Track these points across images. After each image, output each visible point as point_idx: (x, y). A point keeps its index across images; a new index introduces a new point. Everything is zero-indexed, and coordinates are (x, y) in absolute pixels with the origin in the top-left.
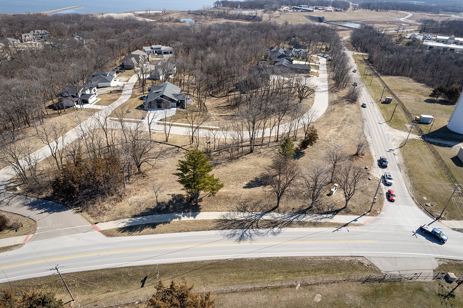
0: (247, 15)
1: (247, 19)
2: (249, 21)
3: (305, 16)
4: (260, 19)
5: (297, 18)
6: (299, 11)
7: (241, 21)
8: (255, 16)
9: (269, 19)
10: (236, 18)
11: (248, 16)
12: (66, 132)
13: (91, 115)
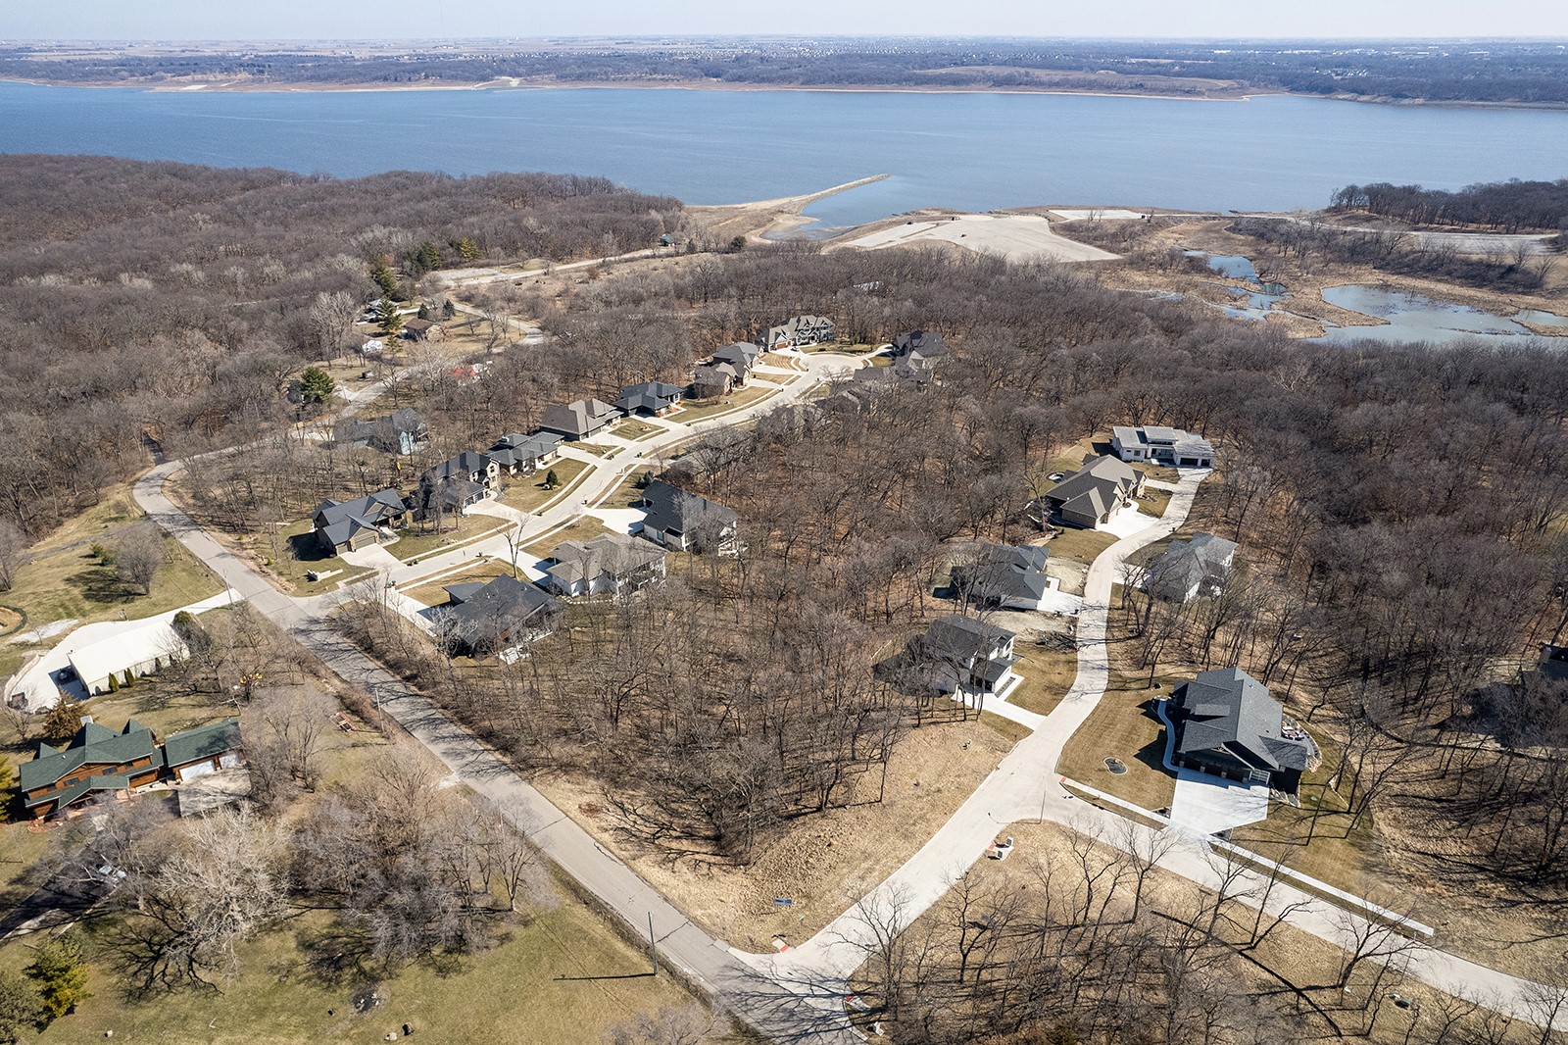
0: (1474, 258)
1: (1474, 277)
4: (1532, 282)
7: (1446, 282)
8: (1511, 269)
11: (1480, 263)
12: (949, 811)
13: (1005, 751)
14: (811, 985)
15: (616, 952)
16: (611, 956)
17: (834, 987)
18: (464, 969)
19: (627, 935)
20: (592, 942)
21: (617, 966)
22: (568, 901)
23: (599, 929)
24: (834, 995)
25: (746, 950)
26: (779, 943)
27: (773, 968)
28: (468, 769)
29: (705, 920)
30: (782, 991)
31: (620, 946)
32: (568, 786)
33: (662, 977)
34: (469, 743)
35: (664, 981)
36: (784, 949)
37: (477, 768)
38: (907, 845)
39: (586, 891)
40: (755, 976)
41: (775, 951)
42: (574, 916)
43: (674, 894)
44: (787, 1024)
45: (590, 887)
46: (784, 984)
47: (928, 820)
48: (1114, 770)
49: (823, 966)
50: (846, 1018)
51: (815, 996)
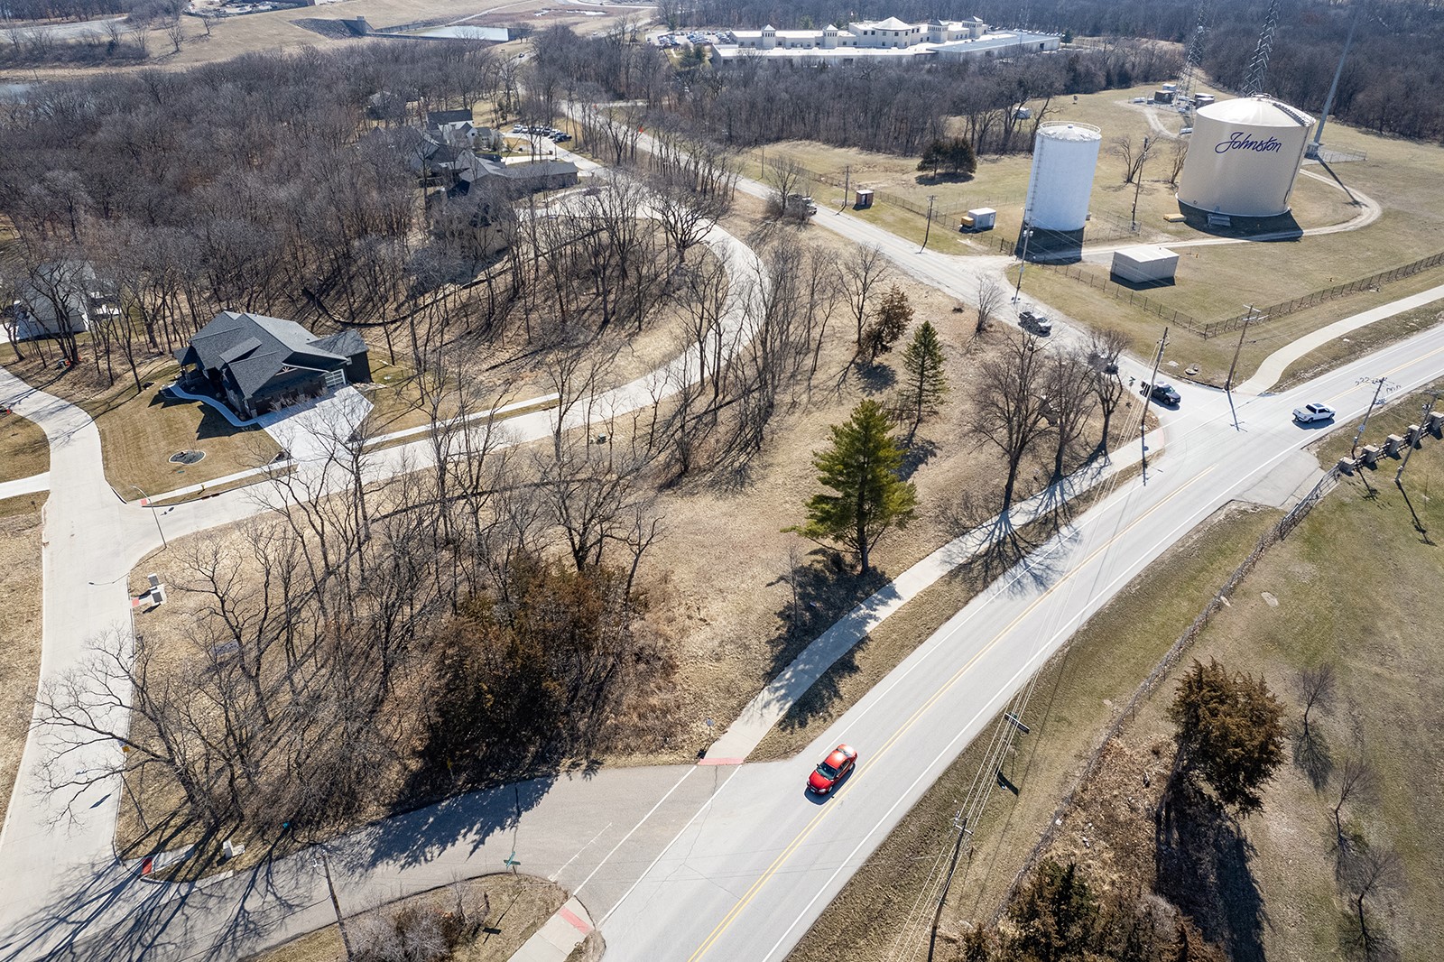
0: (72, 42)
1: (83, 58)
2: (97, 65)
3: (298, 23)
4: (139, 55)
5: (275, 32)
6: (261, 8)
7: (61, 67)
8: (112, 45)
9: (173, 48)
10: (26, 59)
11: (80, 44)
12: (34, 613)
13: (36, 524)
14: (63, 920)
17: (107, 885)
24: (117, 891)
47: (12, 643)
48: (190, 461)
49: (54, 886)
50: (174, 887)
51: (89, 921)
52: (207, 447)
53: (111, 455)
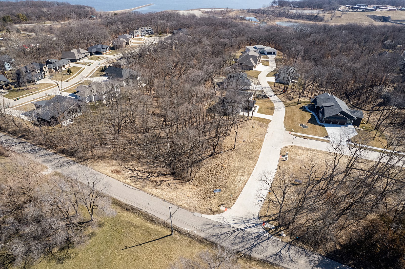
1: (308, 19)
2: (310, 21)
3: (368, 16)
4: (321, 19)
5: (360, 18)
8: (316, 16)
9: (330, 19)
10: (296, 17)
11: (309, 15)
12: (260, 148)
13: (267, 127)
14: (245, 223)
15: (149, 228)
16: (148, 231)
17: (255, 222)
18: (72, 255)
19: (153, 220)
20: (136, 226)
21: (152, 235)
22: (118, 211)
23: (138, 220)
24: (256, 225)
25: (210, 214)
26: (222, 208)
27: (225, 220)
28: (56, 165)
29: (186, 205)
30: (234, 229)
31: (150, 225)
32: (104, 164)
33: (176, 235)
34: (54, 156)
35: (177, 237)
36: (226, 210)
37: (60, 165)
38: (251, 161)
39: (126, 205)
40: (219, 225)
41: (222, 212)
42: (123, 217)
43: (167, 198)
44: (243, 244)
45: (128, 203)
46: (233, 225)
47: (254, 152)
48: (304, 127)
49: (245, 214)
50: (268, 234)
51: (249, 227)
52: (309, 126)
53: (286, 118)
